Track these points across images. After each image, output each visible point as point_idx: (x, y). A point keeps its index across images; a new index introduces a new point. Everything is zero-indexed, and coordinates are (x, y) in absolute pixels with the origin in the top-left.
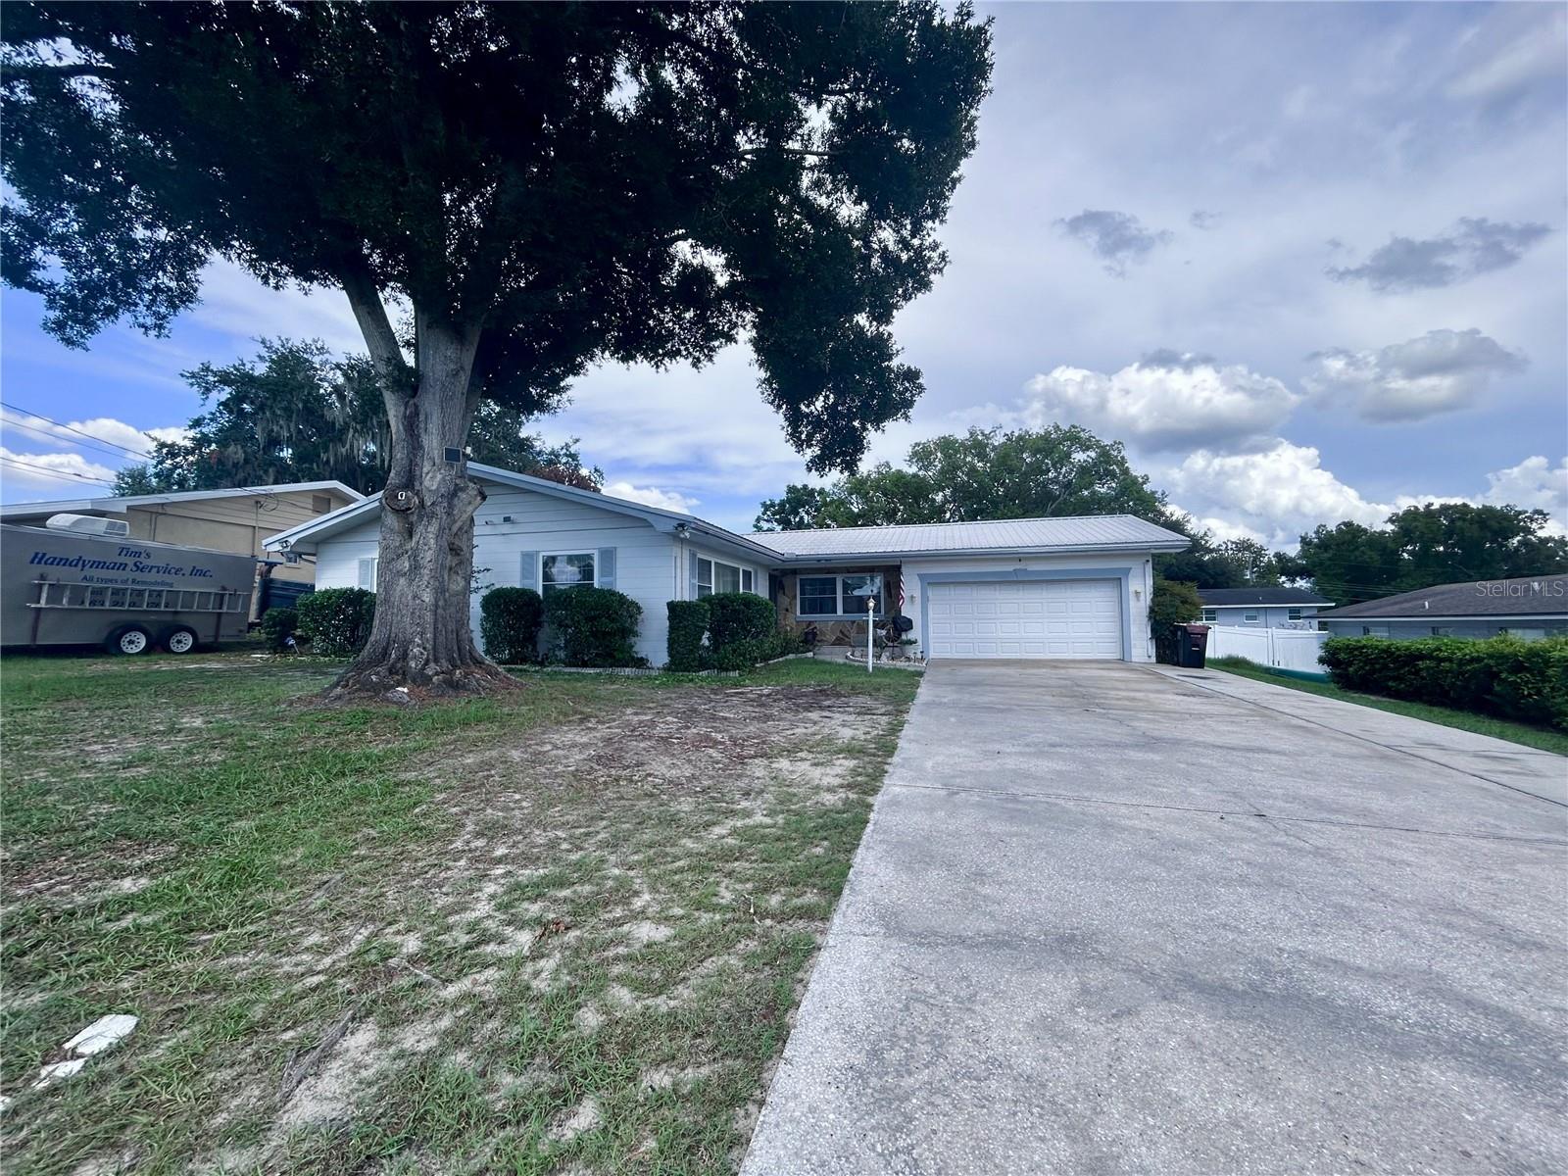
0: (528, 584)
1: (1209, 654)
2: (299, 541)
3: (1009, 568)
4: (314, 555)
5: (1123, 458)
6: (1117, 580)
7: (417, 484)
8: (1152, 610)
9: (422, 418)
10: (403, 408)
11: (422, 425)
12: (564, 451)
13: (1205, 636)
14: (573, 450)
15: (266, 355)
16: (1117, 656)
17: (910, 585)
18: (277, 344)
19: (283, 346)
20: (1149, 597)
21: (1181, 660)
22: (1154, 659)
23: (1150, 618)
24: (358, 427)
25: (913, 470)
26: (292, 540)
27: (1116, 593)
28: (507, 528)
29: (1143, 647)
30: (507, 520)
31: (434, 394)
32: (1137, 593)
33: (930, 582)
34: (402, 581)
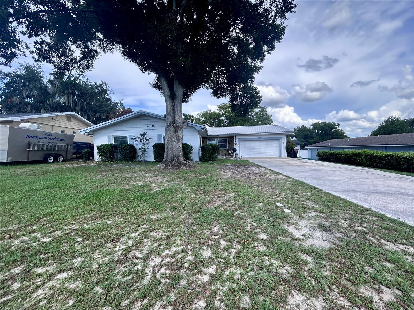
0: (159, 142)
1: (298, 156)
2: (91, 131)
3: (258, 137)
4: (93, 135)
5: (266, 111)
6: (280, 140)
7: (176, 121)
8: (286, 146)
9: (175, 105)
10: (171, 103)
11: (176, 107)
12: (119, 102)
13: (297, 151)
16: (279, 156)
17: (236, 140)
20: (286, 143)
21: (292, 156)
22: (286, 156)
23: (286, 148)
26: (89, 131)
27: (279, 142)
29: (284, 153)
30: (153, 126)
31: (178, 100)
32: (283, 142)
33: (240, 140)
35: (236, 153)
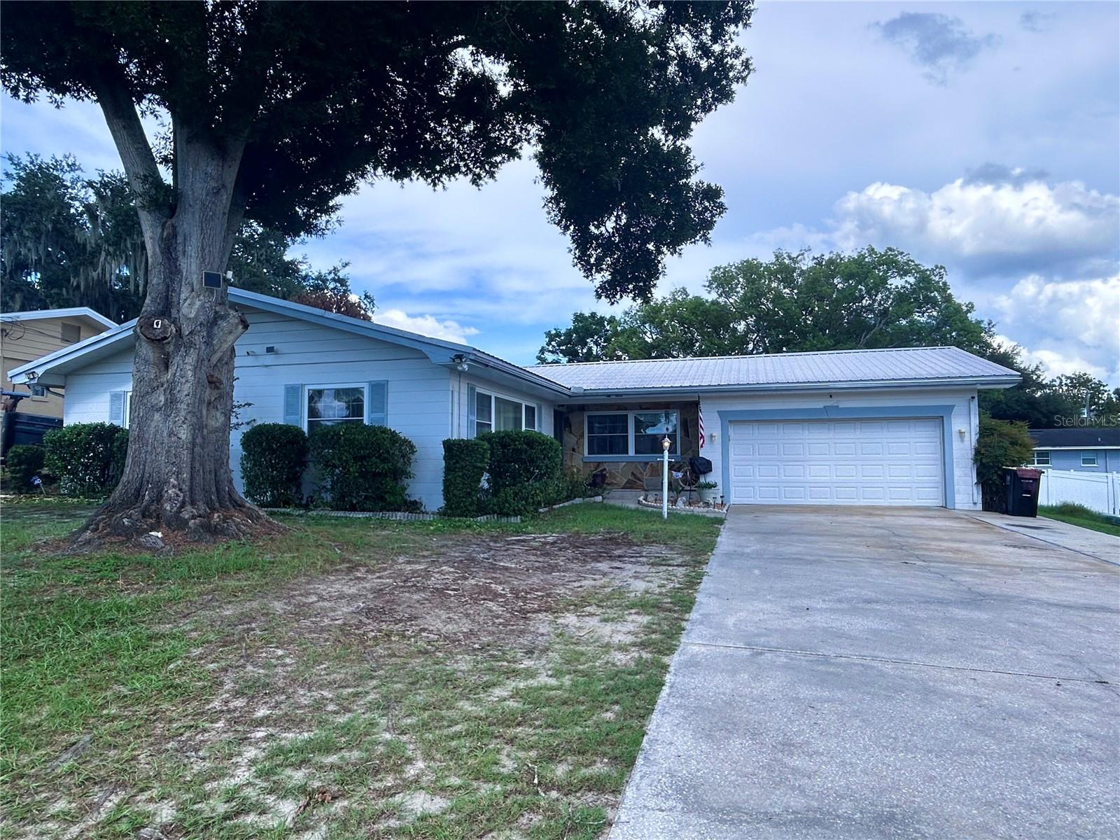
0: (291, 421)
1: (1042, 500)
2: (46, 372)
3: (819, 404)
4: (63, 387)
5: (945, 284)
6: (938, 418)
7: (174, 311)
8: (978, 452)
9: (180, 239)
10: (159, 230)
11: (180, 248)
12: (332, 275)
13: (1037, 481)
14: (341, 274)
15: (14, 172)
16: (940, 502)
17: (709, 423)
18: (25, 160)
19: (32, 163)
20: (975, 438)
21: (1010, 508)
22: (980, 507)
23: (975, 460)
24: (111, 249)
25: (712, 296)
26: (40, 372)
27: (938, 433)
28: (270, 359)
29: (967, 493)
30: (270, 350)
31: (193, 213)
32: (961, 433)
33: (730, 420)
34: (157, 416)
35: (710, 478)
